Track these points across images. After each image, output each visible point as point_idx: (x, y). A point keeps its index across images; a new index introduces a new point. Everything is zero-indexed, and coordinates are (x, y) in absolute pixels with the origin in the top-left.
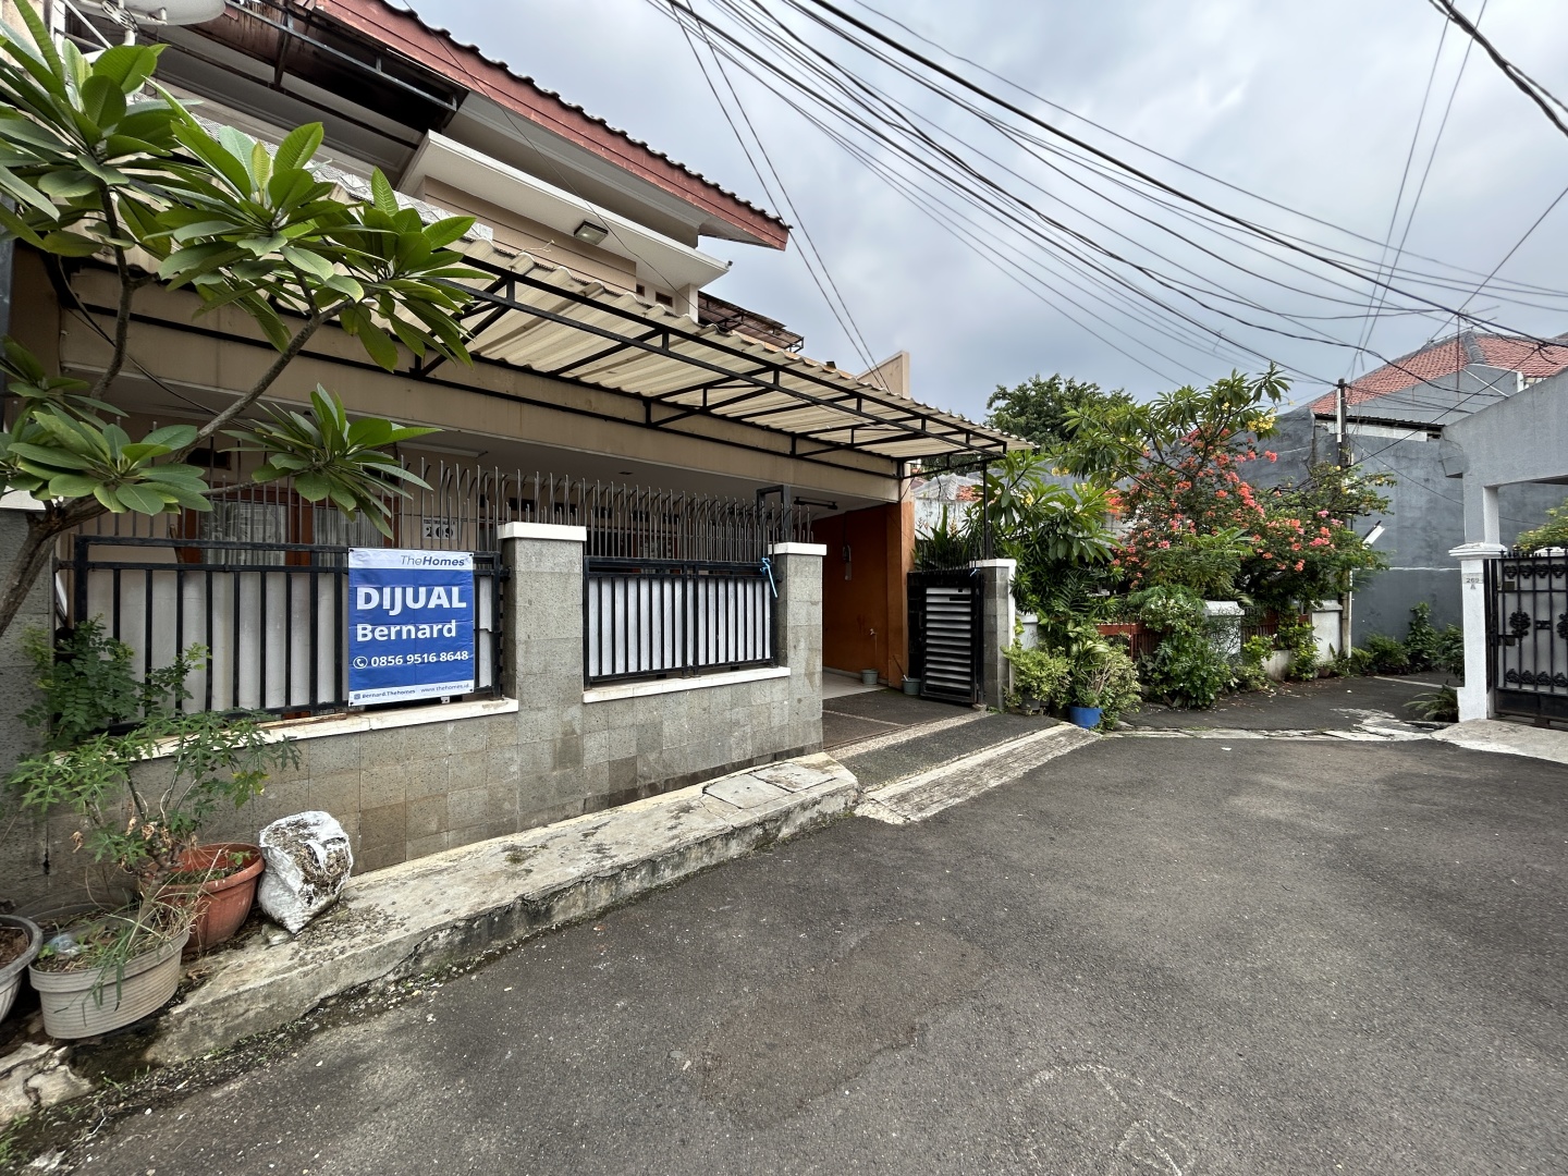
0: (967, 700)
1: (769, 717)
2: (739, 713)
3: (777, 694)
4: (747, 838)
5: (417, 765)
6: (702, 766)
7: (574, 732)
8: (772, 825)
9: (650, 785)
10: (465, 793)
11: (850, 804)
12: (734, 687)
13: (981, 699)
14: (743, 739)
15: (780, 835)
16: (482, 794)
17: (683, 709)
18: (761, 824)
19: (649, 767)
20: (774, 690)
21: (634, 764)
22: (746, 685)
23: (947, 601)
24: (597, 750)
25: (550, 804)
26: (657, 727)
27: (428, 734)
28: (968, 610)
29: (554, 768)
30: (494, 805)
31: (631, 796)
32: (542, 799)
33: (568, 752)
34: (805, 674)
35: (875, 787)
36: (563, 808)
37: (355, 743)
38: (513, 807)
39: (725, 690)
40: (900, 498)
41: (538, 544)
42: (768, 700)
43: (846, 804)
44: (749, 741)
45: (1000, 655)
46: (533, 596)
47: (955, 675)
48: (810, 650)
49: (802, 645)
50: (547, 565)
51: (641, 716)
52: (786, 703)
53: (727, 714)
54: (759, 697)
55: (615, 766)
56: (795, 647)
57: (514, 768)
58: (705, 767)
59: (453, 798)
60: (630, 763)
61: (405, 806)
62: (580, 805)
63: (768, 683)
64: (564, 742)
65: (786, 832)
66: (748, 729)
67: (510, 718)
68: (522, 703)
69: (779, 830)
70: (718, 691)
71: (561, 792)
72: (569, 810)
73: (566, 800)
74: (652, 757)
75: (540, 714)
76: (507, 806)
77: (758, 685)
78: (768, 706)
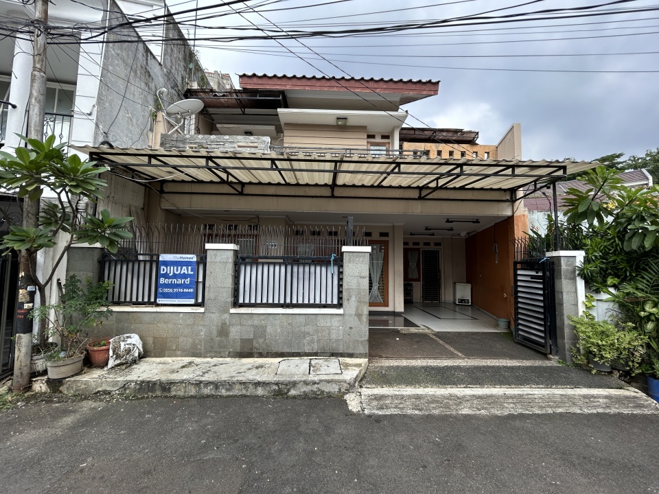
0: (542, 350)
1: (329, 333)
2: (310, 329)
3: (335, 322)
4: (268, 389)
5: (170, 326)
6: (286, 350)
7: (226, 324)
8: (283, 386)
9: (259, 353)
10: (185, 339)
11: (343, 390)
12: (307, 316)
13: (553, 352)
14: (312, 341)
15: (290, 393)
16: (191, 340)
17: (277, 322)
18: (277, 384)
19: (259, 344)
20: (333, 320)
21: (252, 342)
22: (314, 316)
23: (529, 279)
24: (235, 332)
25: (215, 350)
26: (264, 328)
27: (174, 316)
28: (541, 286)
29: (217, 337)
30: (194, 345)
31: (250, 355)
32: (212, 347)
33: (223, 331)
34: (355, 315)
35: (373, 386)
36: (220, 352)
37: (153, 315)
38: (201, 348)
39: (302, 316)
40: (513, 213)
41: (215, 251)
42: (329, 324)
43: (340, 389)
44: (316, 344)
45: (567, 322)
46: (212, 270)
47: (535, 331)
48: (359, 302)
49: (353, 299)
50: (218, 259)
51: (256, 322)
52: (341, 328)
53: (303, 329)
54: (322, 323)
55: (243, 341)
56: (348, 300)
57: (202, 333)
58: (288, 351)
59: (181, 339)
60: (250, 341)
61: (167, 338)
62: (227, 353)
63: (329, 317)
64: (222, 327)
65: (293, 392)
66: (315, 337)
67: (201, 315)
68: (206, 310)
69: (289, 390)
70: (297, 316)
71: (220, 347)
72: (222, 354)
73: (221, 350)
74: (261, 340)
75: (213, 315)
76: (199, 347)
77: (322, 317)
78: (329, 328)
